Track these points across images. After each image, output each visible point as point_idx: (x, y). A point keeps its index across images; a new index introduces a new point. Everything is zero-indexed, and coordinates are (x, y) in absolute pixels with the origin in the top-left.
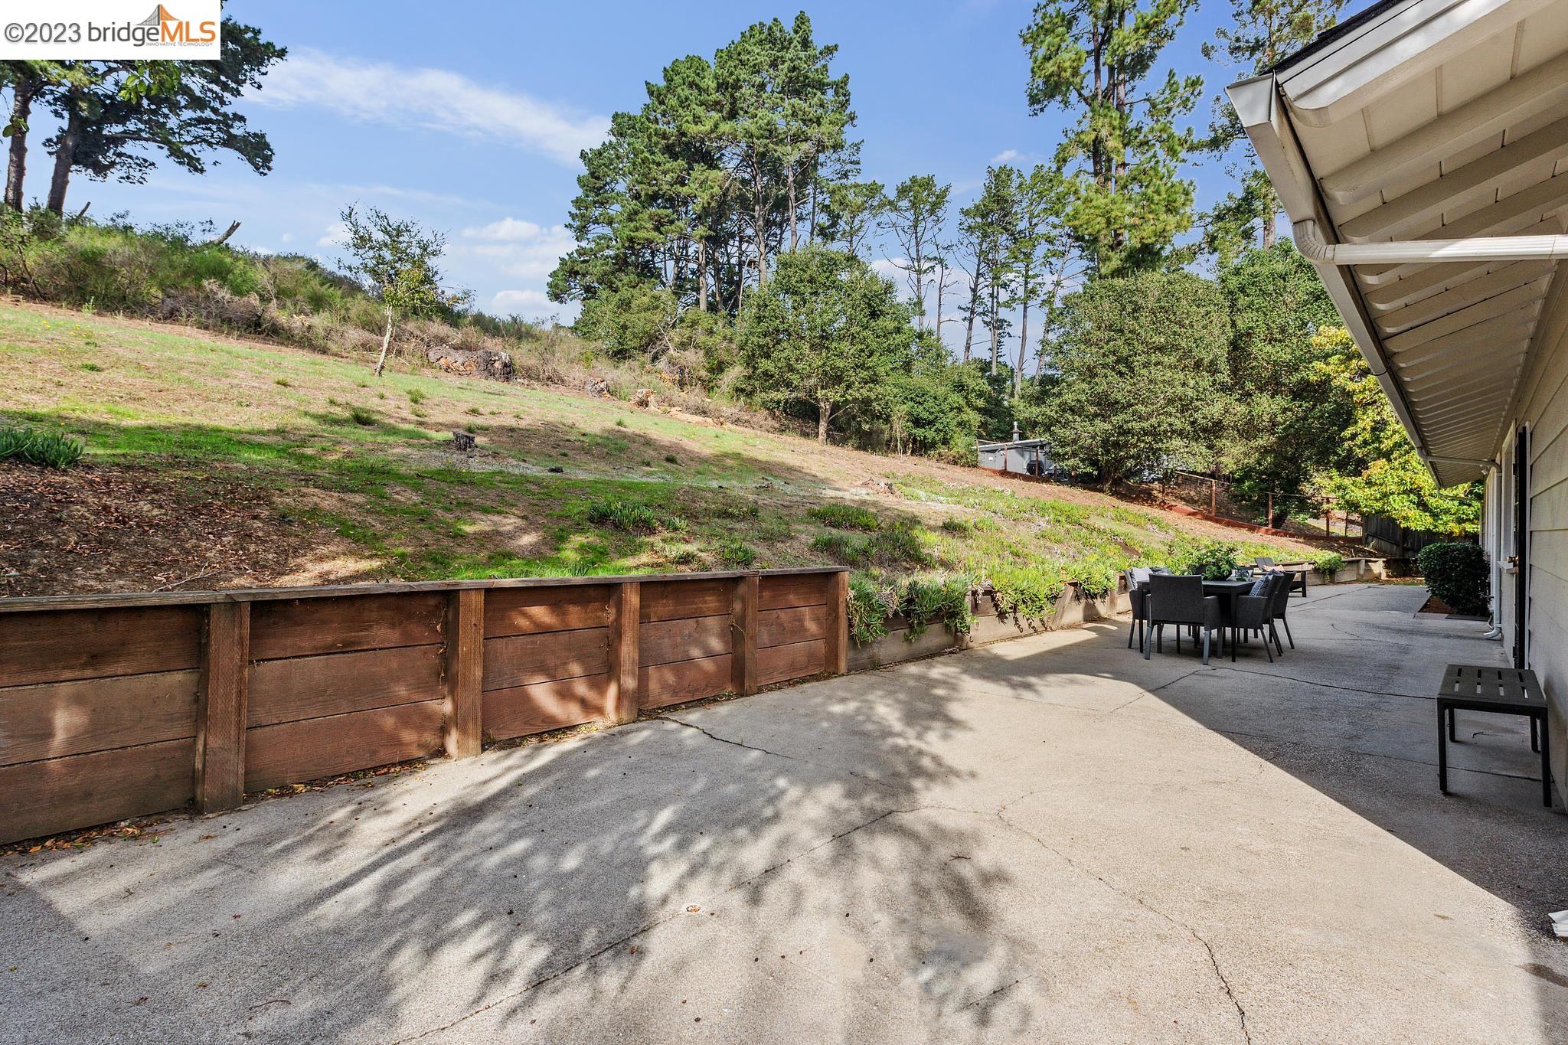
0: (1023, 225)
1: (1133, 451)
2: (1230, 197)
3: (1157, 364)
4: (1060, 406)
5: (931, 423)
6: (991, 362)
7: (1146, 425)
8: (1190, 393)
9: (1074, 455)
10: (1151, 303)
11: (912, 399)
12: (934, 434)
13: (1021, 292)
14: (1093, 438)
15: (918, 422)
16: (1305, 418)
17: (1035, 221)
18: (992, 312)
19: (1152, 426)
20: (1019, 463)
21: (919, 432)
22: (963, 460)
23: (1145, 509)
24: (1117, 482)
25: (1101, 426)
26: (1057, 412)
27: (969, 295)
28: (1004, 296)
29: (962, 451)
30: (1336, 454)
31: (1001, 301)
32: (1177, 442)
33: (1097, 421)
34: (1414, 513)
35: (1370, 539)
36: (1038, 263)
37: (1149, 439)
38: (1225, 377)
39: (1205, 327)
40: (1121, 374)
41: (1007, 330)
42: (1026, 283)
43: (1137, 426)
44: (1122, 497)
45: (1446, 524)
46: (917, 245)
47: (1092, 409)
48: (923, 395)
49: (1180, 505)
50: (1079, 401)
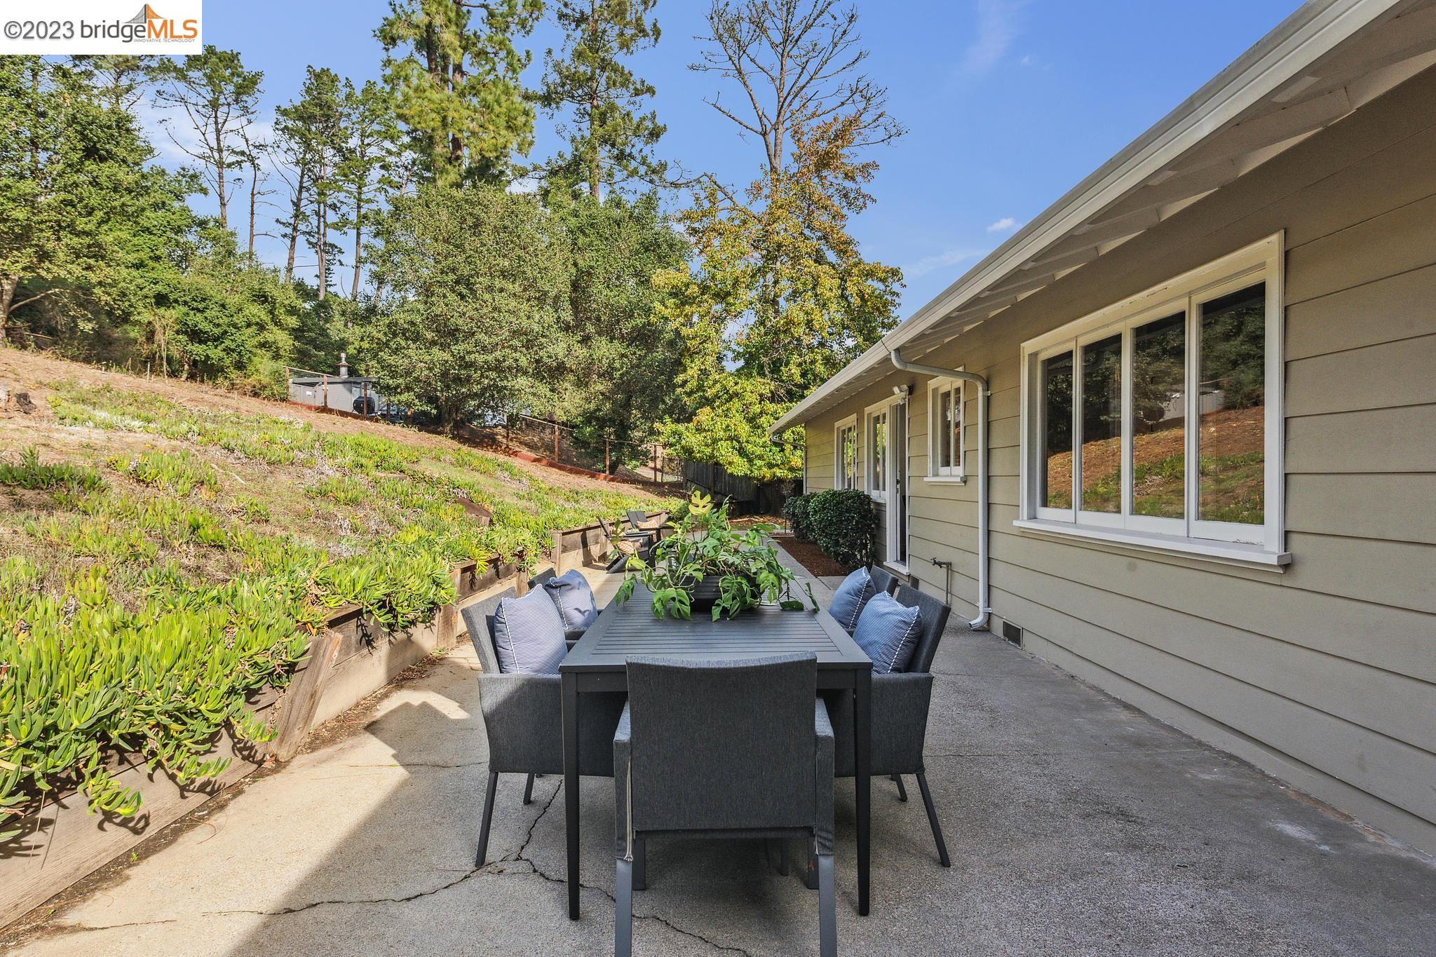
0: (353, 142)
1: (476, 388)
2: (560, 155)
3: (501, 290)
4: (388, 326)
5: (217, 339)
6: (318, 290)
7: (490, 358)
8: (536, 328)
9: (408, 389)
10: (493, 220)
11: (185, 303)
12: (222, 354)
13: (353, 217)
14: (430, 369)
15: (196, 336)
16: (638, 366)
17: (366, 141)
18: (318, 233)
19: (497, 360)
20: (343, 398)
21: (198, 350)
22: (268, 392)
23: (490, 454)
24: (459, 425)
25: (438, 354)
26: (385, 334)
27: (291, 210)
28: (332, 217)
29: (265, 380)
30: (664, 402)
31: (329, 221)
32: (522, 382)
33: (435, 350)
34: (737, 459)
35: (689, 484)
36: (372, 188)
37: (493, 375)
38: (567, 316)
39: (549, 259)
40: (462, 297)
41: (337, 258)
42: (359, 207)
43: (480, 358)
44: (463, 440)
45: (760, 468)
46: (218, 132)
47: (429, 335)
48: (204, 300)
49: (525, 451)
50: (413, 323)
